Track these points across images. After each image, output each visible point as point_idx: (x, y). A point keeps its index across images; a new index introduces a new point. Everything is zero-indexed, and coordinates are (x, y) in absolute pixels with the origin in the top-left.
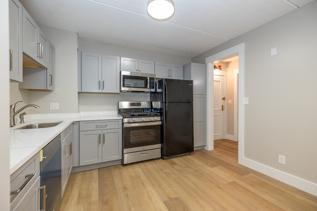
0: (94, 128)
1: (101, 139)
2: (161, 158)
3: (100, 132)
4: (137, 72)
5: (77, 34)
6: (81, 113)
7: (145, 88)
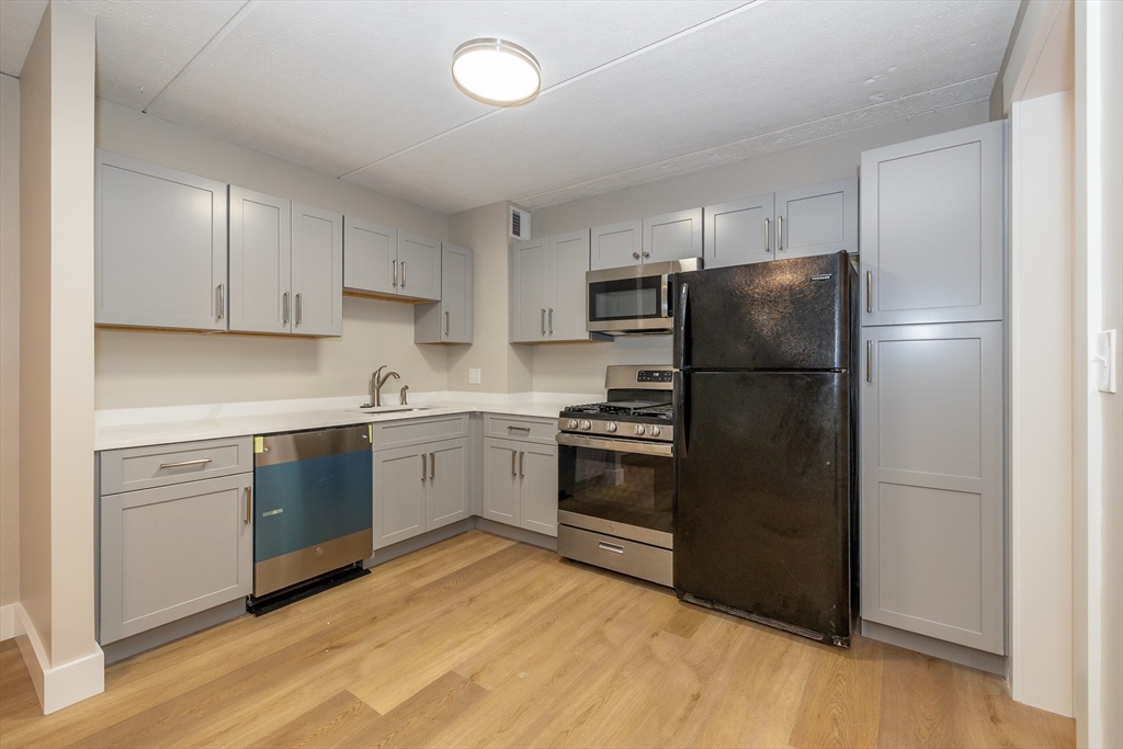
0: (505, 435)
3: (516, 447)
4: (638, 262)
5: (510, 203)
6: (534, 393)
7: (658, 315)
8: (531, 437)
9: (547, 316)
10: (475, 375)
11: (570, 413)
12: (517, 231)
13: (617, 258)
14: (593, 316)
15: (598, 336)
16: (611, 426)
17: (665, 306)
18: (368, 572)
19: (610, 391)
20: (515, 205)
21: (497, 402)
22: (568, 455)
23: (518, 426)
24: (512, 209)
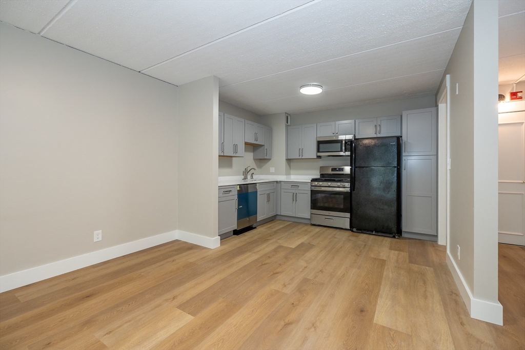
0: (290, 188)
1: (295, 197)
2: (350, 230)
3: (294, 191)
4: (334, 135)
5: (286, 113)
6: (292, 176)
7: (341, 151)
8: (299, 188)
9: (301, 151)
10: (272, 170)
11: (313, 180)
12: (287, 123)
13: (326, 133)
14: (318, 151)
15: (319, 157)
16: (330, 184)
17: (344, 148)
18: (255, 228)
19: (321, 174)
20: (287, 114)
21: (282, 178)
22: (313, 193)
23: (295, 185)
24: (286, 115)
